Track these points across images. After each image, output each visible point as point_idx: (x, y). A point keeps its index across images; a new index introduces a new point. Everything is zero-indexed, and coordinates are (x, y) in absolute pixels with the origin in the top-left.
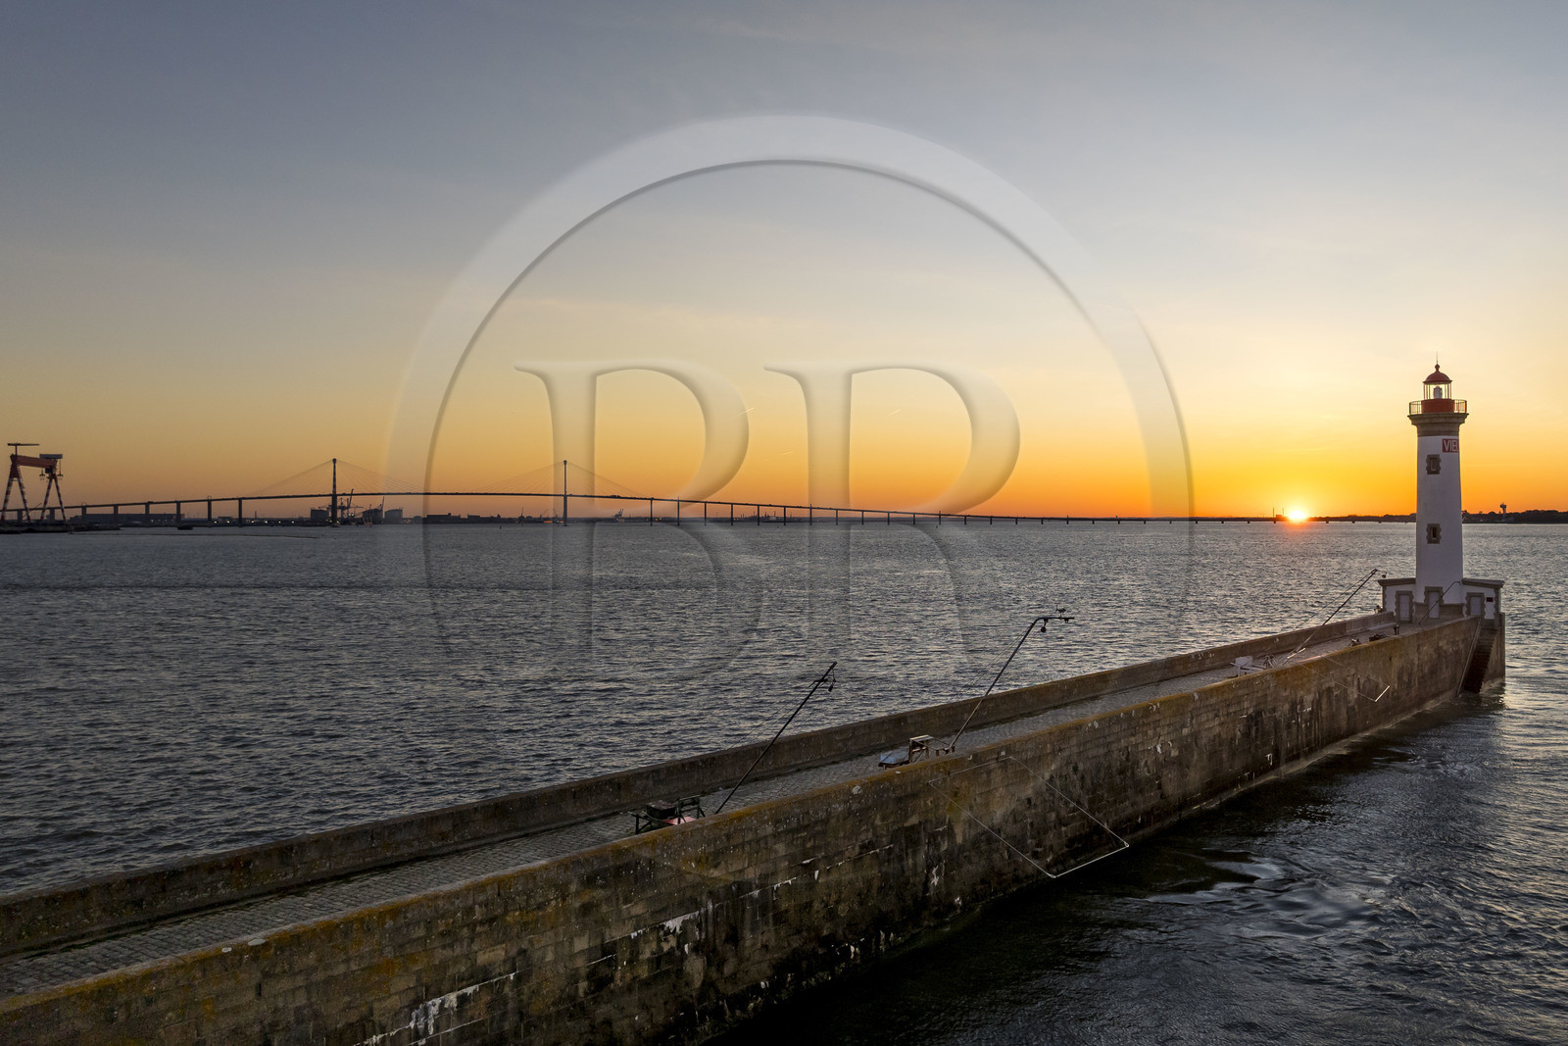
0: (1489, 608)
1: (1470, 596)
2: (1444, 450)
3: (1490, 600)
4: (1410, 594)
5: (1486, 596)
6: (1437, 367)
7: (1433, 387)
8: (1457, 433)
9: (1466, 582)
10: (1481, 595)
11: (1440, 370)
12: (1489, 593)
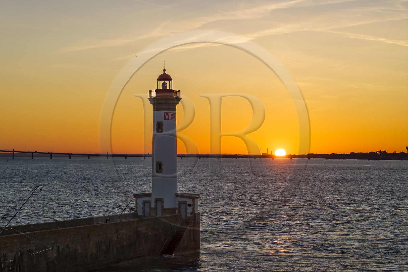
0: (190, 210)
1: (180, 203)
2: (165, 119)
3: (190, 205)
4: (149, 202)
5: (188, 203)
6: (164, 70)
7: (162, 82)
8: (174, 109)
9: (178, 195)
10: (185, 203)
11: (166, 72)
12: (189, 201)
